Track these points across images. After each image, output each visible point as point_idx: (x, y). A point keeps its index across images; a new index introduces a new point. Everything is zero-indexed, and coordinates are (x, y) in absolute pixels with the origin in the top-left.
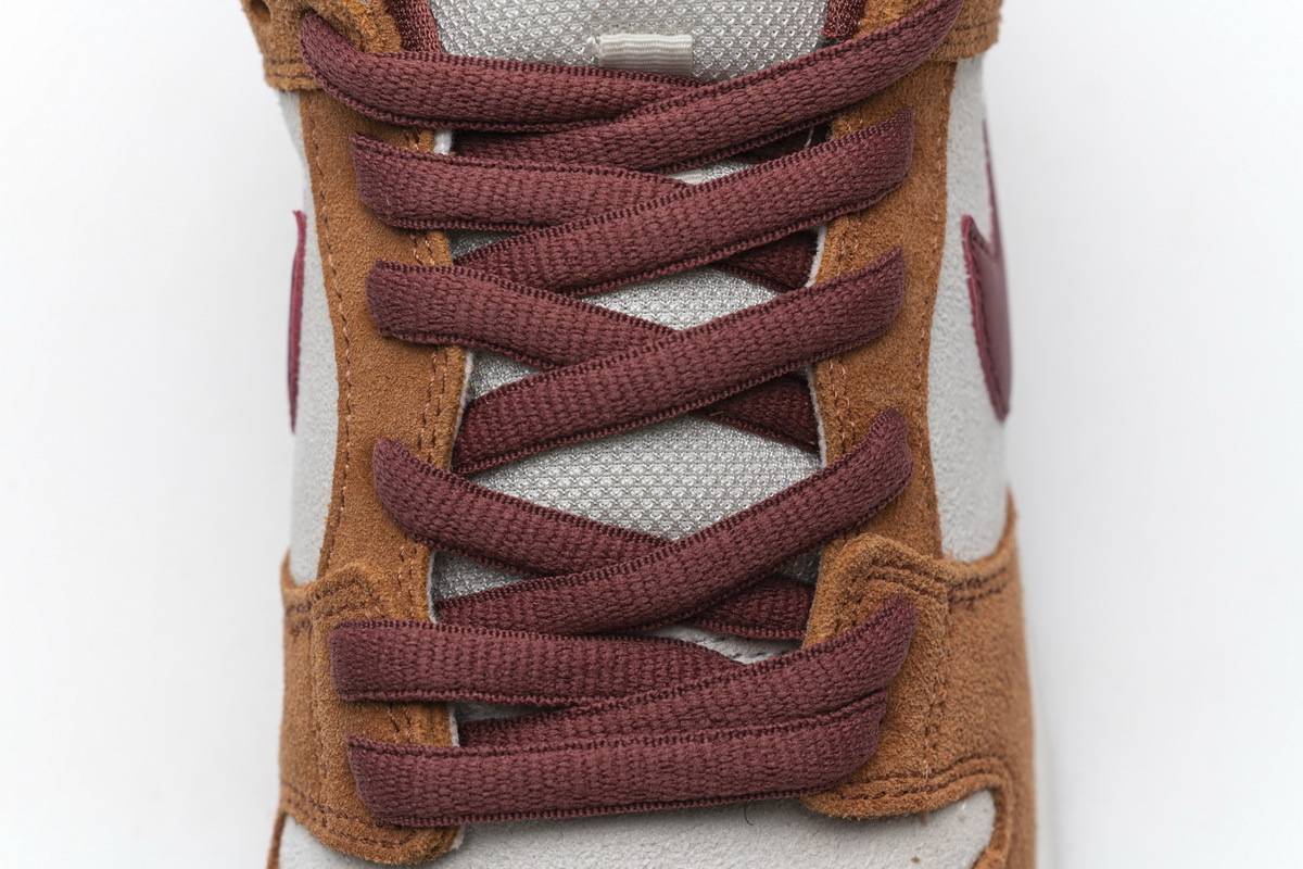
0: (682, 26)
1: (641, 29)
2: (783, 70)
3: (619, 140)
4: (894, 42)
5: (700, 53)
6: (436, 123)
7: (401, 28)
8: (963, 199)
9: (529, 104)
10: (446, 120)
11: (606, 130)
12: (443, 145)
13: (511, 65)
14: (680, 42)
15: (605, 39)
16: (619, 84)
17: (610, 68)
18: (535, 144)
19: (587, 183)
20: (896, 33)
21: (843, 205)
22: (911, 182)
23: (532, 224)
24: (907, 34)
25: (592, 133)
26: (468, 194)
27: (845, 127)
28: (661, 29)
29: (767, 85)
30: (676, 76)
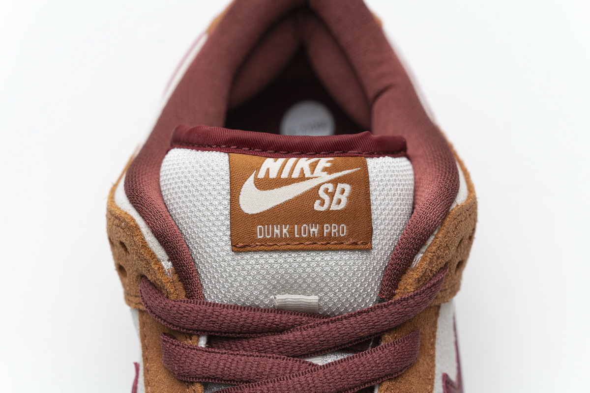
0: (314, 292)
1: (295, 293)
2: (360, 313)
3: (284, 343)
4: (411, 302)
5: (322, 303)
6: (199, 332)
7: (186, 289)
8: (444, 365)
9: (243, 326)
10: (204, 331)
11: (277, 338)
12: (202, 343)
13: (235, 307)
14: (313, 299)
15: (279, 297)
16: (285, 317)
17: (281, 310)
18: (245, 342)
19: (268, 363)
20: (412, 297)
21: (387, 376)
22: (419, 361)
23: (242, 381)
24: (417, 298)
25: (271, 338)
26: (213, 367)
27: (388, 338)
28: (304, 293)
29: (352, 319)
30: (311, 314)
